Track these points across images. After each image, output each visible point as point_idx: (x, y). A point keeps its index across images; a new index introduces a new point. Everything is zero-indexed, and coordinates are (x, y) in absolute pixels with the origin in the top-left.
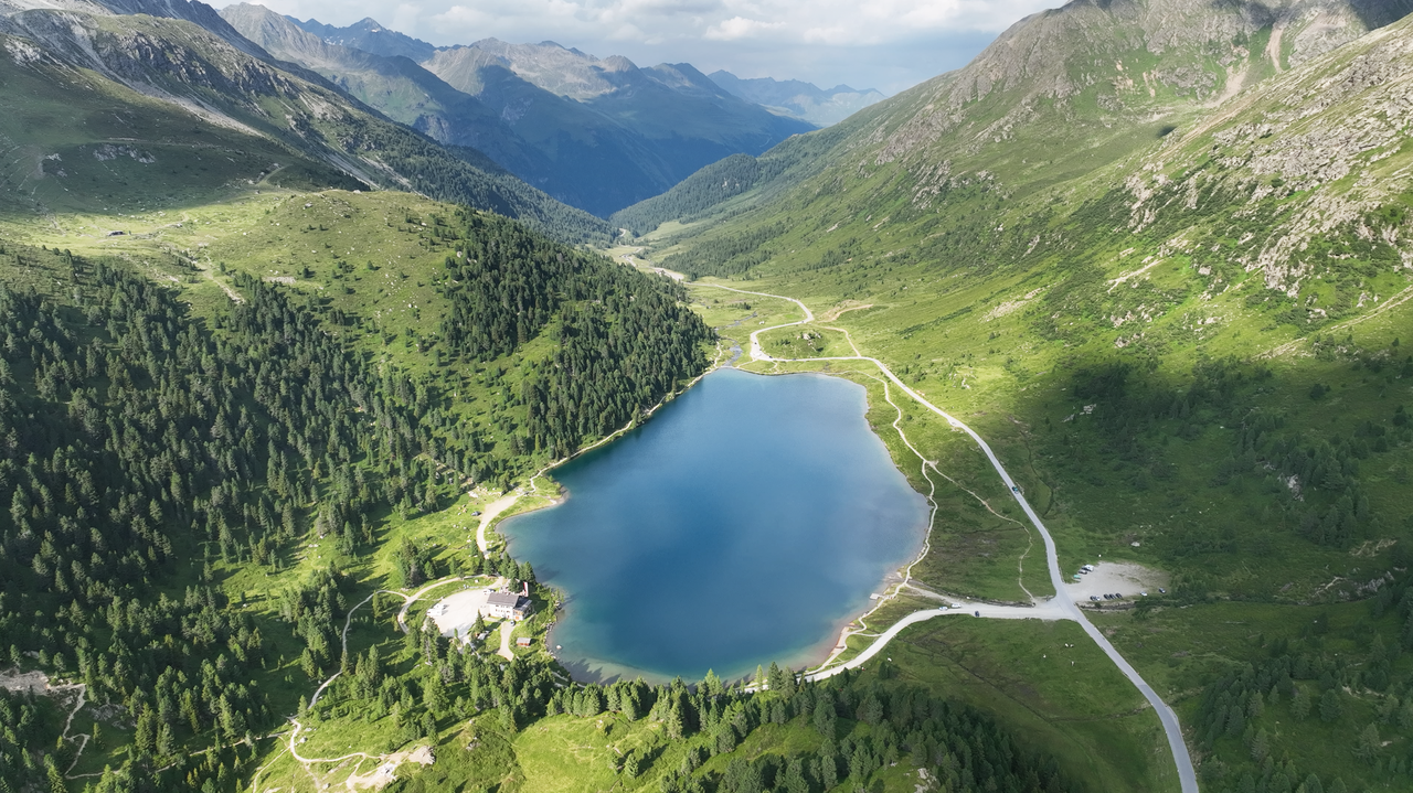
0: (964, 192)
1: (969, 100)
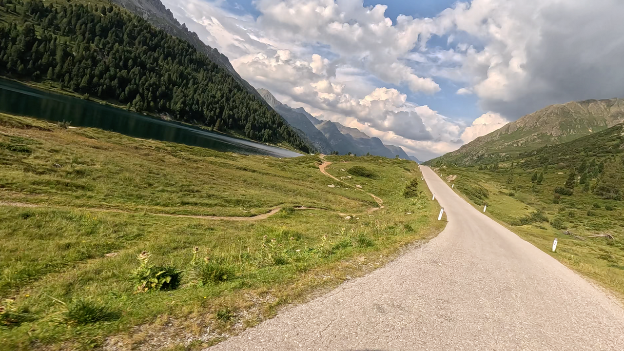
1: (503, 133)
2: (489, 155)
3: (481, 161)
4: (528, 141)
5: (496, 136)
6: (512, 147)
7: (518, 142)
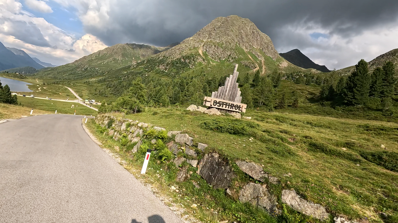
0: (91, 71)
1: (97, 56)
2: (90, 68)
3: (87, 71)
4: (108, 62)
5: (93, 57)
6: (101, 65)
7: (104, 62)
